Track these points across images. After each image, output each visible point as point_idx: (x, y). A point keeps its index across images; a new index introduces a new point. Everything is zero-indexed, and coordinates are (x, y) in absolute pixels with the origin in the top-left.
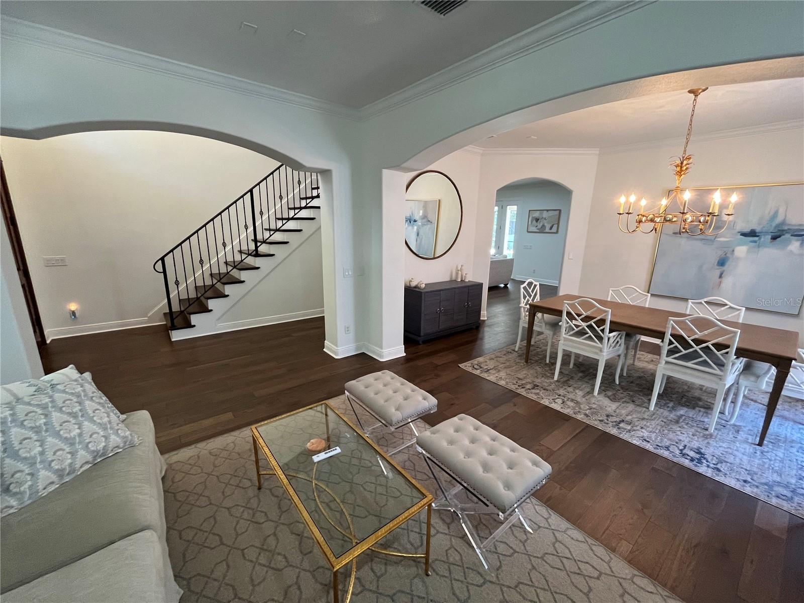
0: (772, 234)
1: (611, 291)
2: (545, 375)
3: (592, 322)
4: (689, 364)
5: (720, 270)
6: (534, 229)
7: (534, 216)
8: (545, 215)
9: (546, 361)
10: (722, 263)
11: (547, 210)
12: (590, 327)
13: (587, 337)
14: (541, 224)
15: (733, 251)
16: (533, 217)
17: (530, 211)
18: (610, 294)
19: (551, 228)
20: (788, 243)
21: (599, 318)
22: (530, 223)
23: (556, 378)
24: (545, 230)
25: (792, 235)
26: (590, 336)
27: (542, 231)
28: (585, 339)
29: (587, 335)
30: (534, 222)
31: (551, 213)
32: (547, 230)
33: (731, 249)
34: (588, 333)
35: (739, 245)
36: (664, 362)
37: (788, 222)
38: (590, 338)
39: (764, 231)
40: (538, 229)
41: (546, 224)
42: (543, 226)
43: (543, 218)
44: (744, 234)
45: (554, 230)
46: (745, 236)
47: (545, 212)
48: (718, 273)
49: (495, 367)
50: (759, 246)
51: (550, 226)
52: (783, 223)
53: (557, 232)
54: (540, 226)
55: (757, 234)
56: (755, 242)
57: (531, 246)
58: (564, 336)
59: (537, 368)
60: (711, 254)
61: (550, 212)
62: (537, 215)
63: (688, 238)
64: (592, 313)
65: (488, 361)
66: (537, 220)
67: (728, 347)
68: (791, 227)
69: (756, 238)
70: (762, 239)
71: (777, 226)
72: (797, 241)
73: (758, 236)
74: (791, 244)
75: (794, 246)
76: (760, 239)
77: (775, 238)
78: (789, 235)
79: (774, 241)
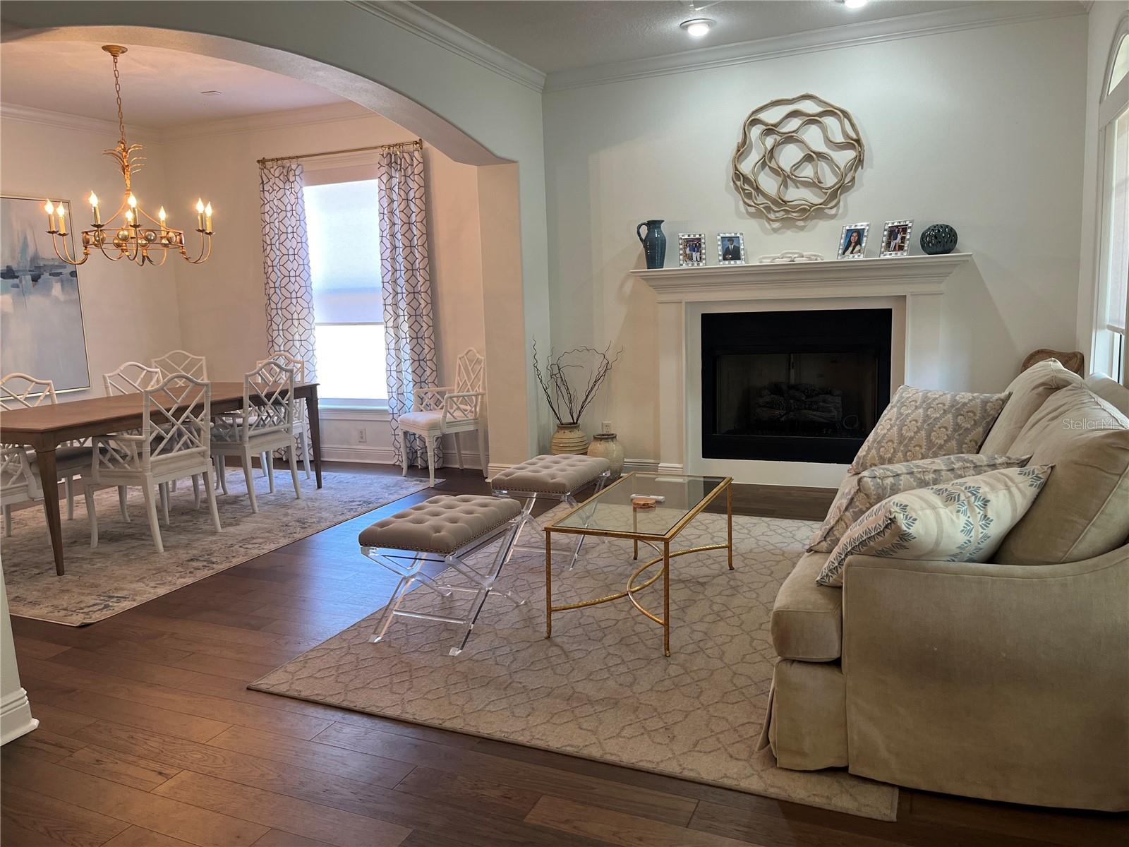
0: (32, 273)
20: (48, 288)
25: (50, 275)
37: (41, 255)
39: (21, 269)
50: (23, 293)
52: (35, 258)
55: (16, 274)
56: (17, 286)
68: (46, 263)
69: (15, 280)
70: (24, 282)
71: (31, 261)
72: (57, 282)
73: (17, 277)
74: (52, 287)
75: (57, 289)
76: (21, 281)
77: (35, 279)
78: (48, 274)
79: (35, 284)
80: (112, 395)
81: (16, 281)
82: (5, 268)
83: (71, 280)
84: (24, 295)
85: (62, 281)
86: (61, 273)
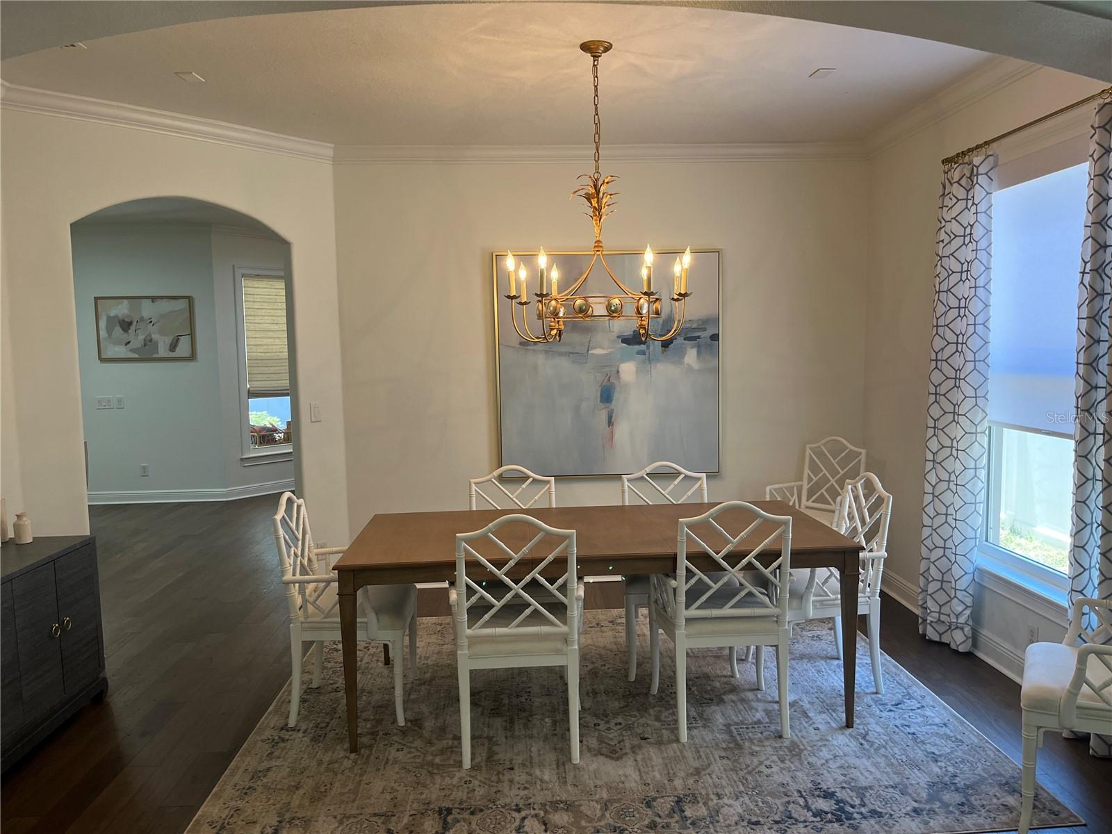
0: (661, 338)
1: (474, 487)
2: (431, 764)
3: (535, 574)
4: (727, 611)
5: (608, 409)
6: (120, 351)
7: (112, 314)
8: (147, 310)
9: (395, 721)
10: (607, 395)
11: (153, 299)
12: (533, 586)
13: (529, 616)
14: (141, 337)
15: (618, 372)
16: (109, 319)
17: (96, 299)
18: (474, 493)
19: (173, 347)
20: (681, 353)
21: (550, 557)
22: (103, 333)
23: (467, 763)
24: (156, 350)
25: (685, 339)
26: (536, 611)
27: (147, 354)
28: (524, 623)
29: (528, 611)
30: (118, 331)
31: (165, 306)
32: (163, 351)
33: (614, 369)
34: (530, 605)
35: (623, 361)
36: (684, 621)
37: (677, 316)
38: (536, 617)
40: (132, 351)
41: (155, 337)
42: (149, 342)
43: (142, 319)
44: (626, 341)
45: (183, 349)
46: (629, 344)
47: (146, 303)
48: (603, 415)
49: (280, 815)
50: (650, 361)
51: (168, 340)
53: (192, 357)
54: (137, 341)
55: (643, 340)
56: (643, 353)
57: (119, 401)
58: (469, 632)
59: (393, 753)
60: (589, 384)
61: (159, 302)
62: (122, 310)
63: (546, 352)
64: (531, 550)
65: (240, 804)
66: (126, 325)
67: (777, 555)
68: (682, 325)
69: (642, 345)
70: (651, 348)
71: (663, 324)
72: (692, 348)
73: (644, 343)
74: (686, 353)
75: (691, 356)
76: (648, 347)
77: (666, 345)
78: (682, 338)
79: (665, 351)
80: (627, 504)
81: (643, 347)
82: (632, 333)
83: (711, 345)
84: (650, 363)
85: (699, 346)
86: (699, 337)
